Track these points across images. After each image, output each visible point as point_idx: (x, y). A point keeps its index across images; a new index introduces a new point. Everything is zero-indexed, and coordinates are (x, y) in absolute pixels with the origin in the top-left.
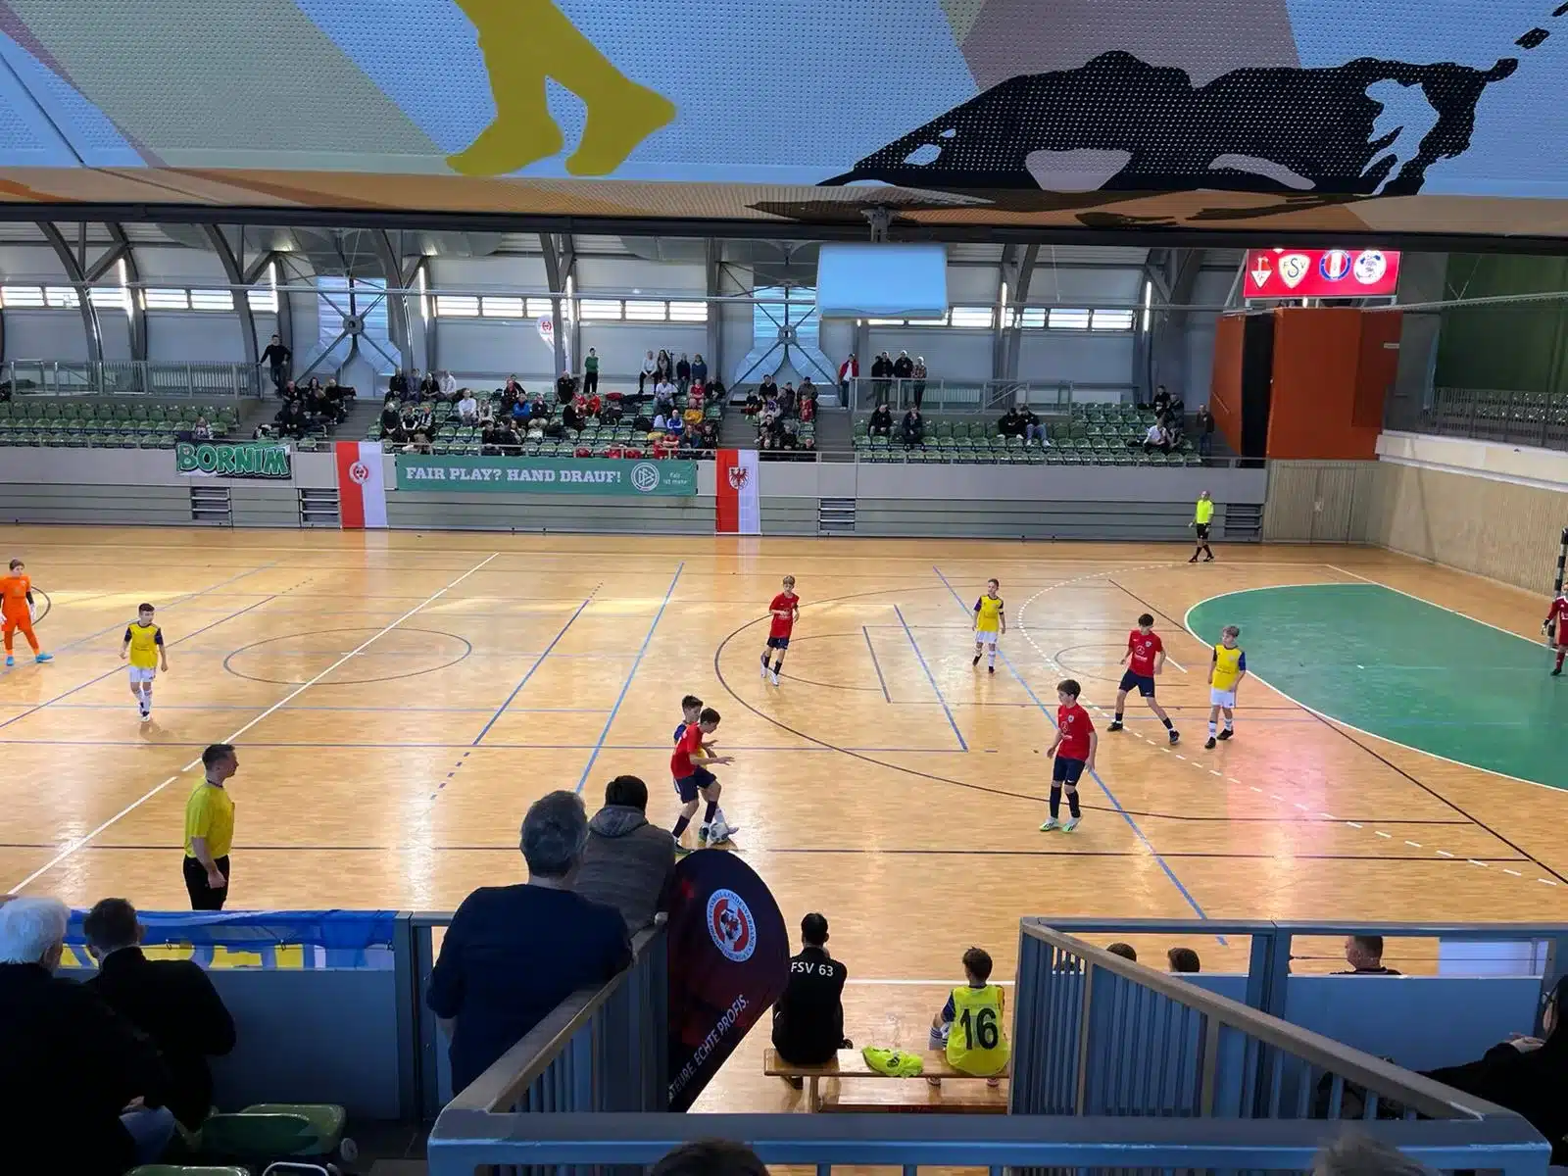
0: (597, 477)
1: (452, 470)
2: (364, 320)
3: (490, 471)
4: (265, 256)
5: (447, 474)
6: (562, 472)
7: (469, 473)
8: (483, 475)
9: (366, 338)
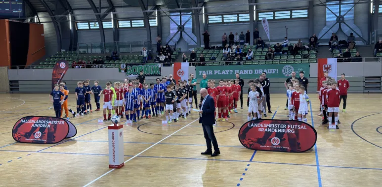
0: (269, 71)
1: (215, 71)
2: (185, 26)
3: (228, 71)
4: (154, 7)
5: (213, 72)
6: (255, 70)
7: (221, 72)
8: (226, 72)
9: (185, 32)
